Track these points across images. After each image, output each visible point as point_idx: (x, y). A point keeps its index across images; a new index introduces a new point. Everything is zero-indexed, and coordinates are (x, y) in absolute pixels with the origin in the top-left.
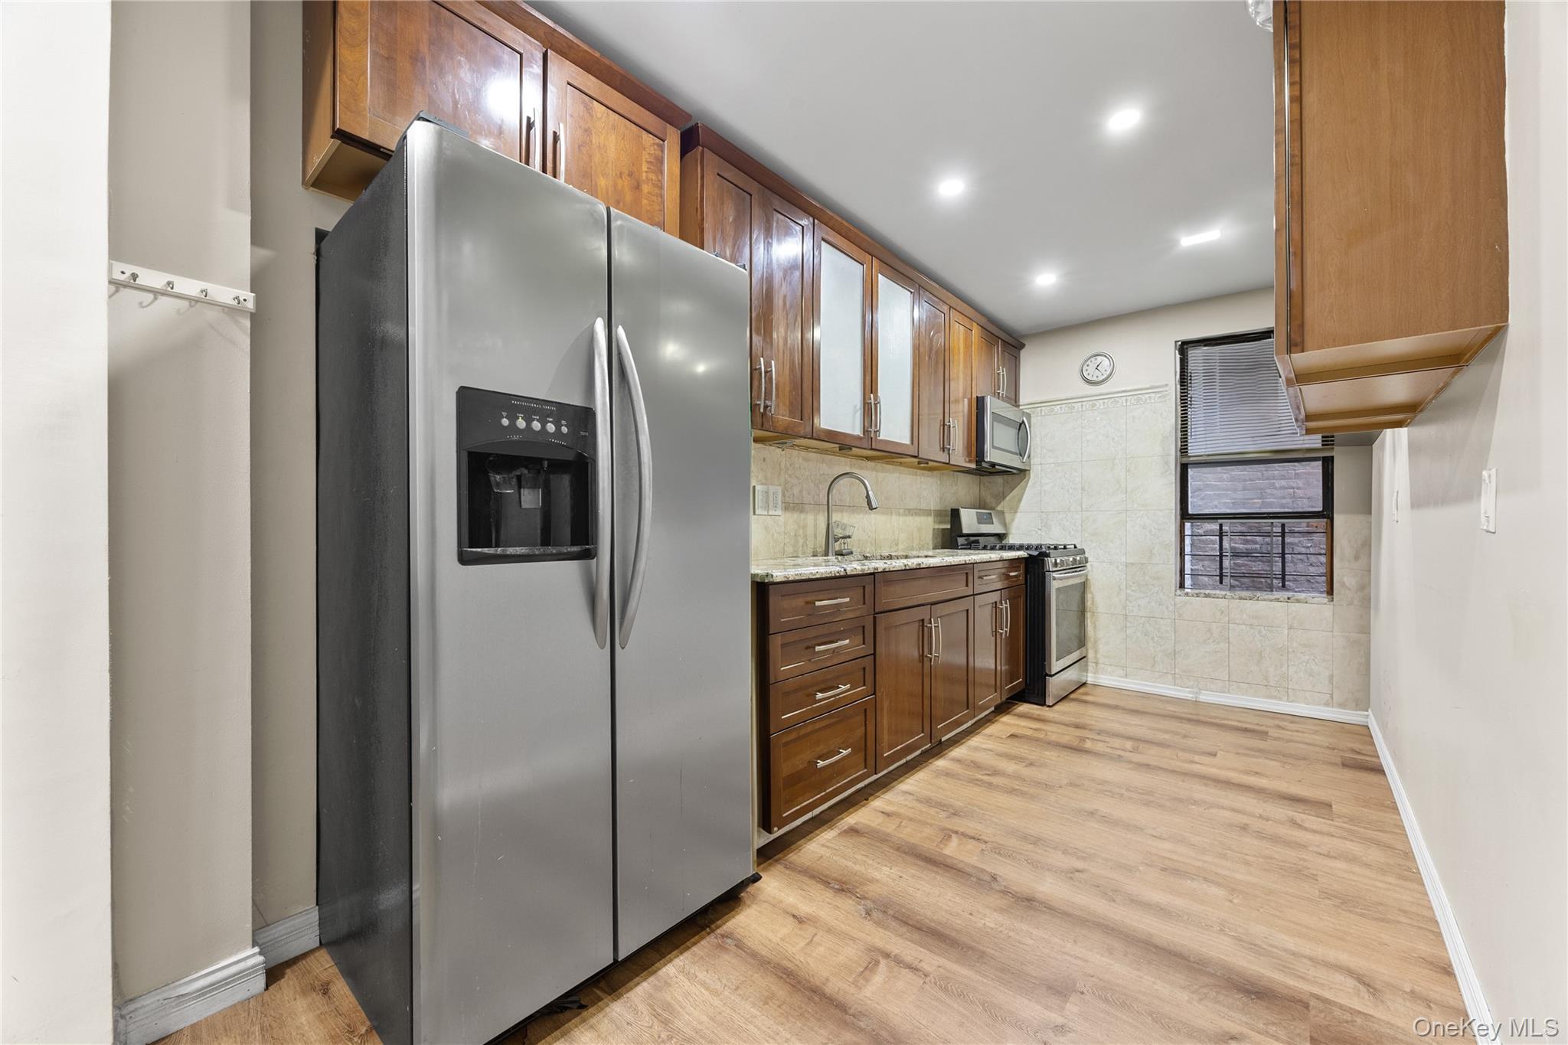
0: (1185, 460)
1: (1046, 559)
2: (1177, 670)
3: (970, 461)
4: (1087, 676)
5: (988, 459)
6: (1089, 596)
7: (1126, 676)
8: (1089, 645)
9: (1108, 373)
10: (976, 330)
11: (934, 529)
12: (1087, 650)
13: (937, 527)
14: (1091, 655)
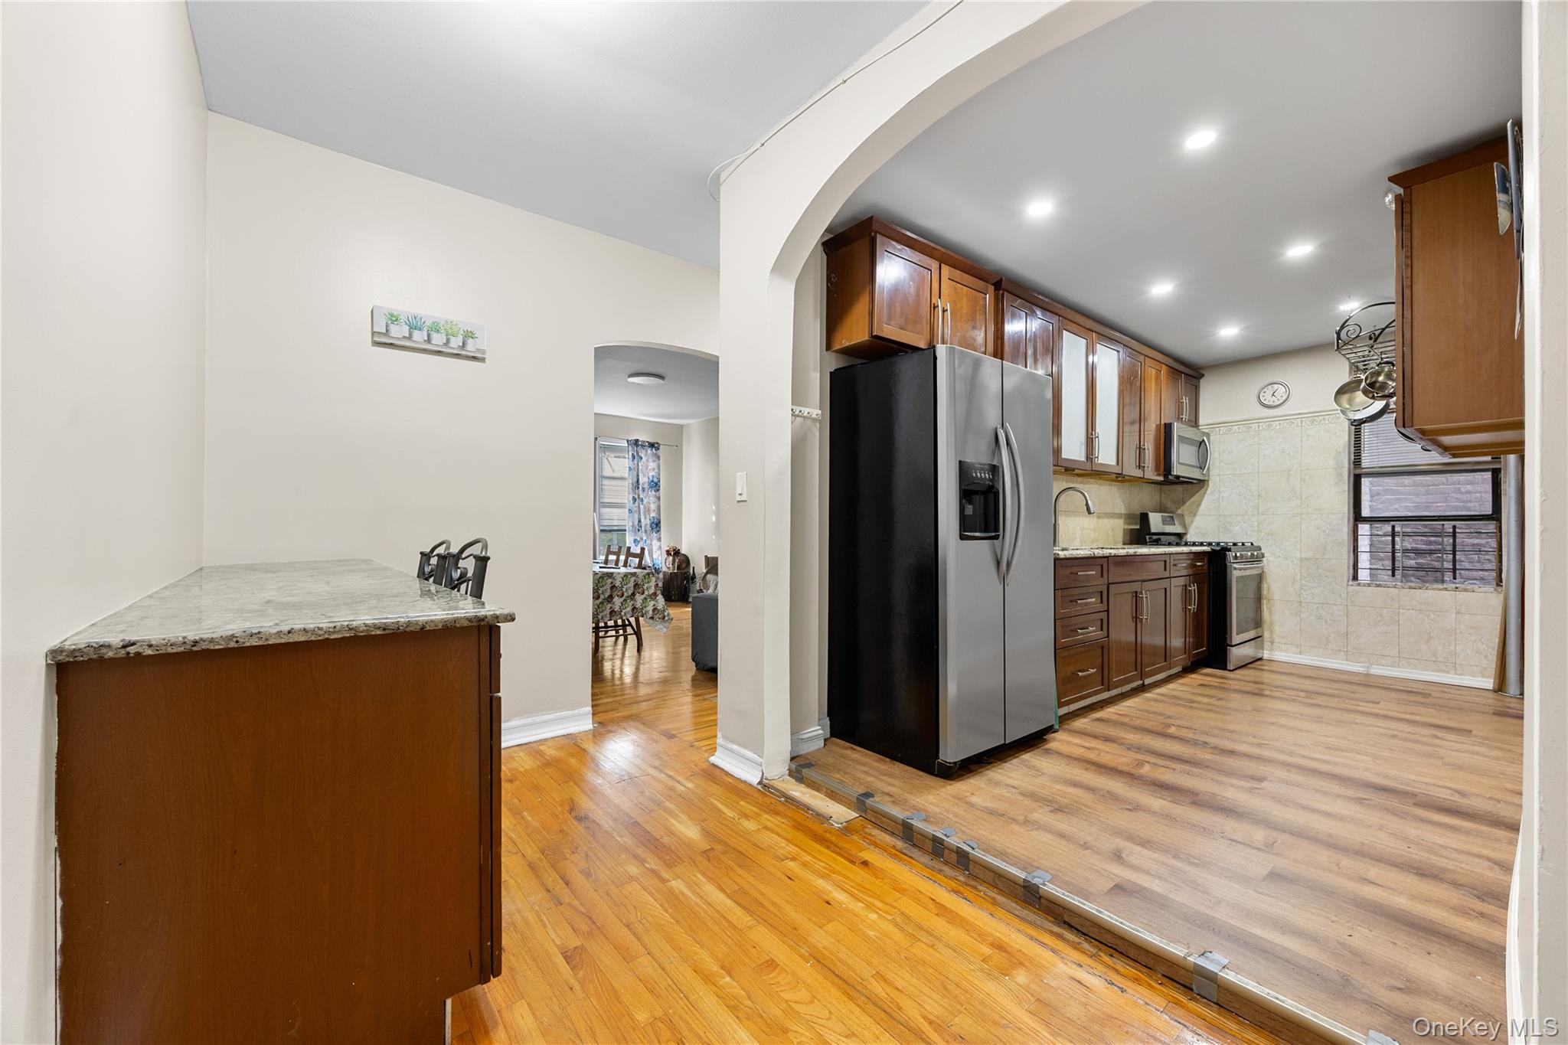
0: (1358, 471)
1: (1227, 553)
2: (1349, 648)
3: (1158, 475)
4: (1263, 653)
5: (1175, 472)
6: (1265, 586)
7: (1300, 653)
8: (1266, 627)
9: (1284, 398)
10: (1164, 369)
11: (1124, 529)
12: (1263, 630)
13: (1126, 527)
14: (1266, 635)
